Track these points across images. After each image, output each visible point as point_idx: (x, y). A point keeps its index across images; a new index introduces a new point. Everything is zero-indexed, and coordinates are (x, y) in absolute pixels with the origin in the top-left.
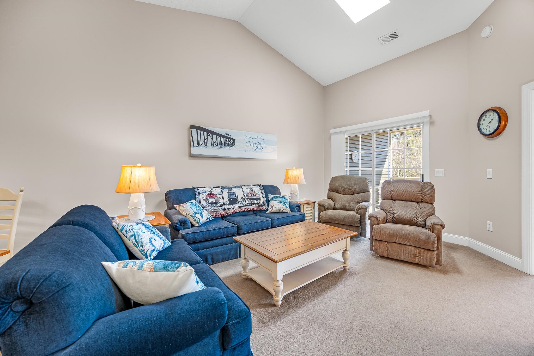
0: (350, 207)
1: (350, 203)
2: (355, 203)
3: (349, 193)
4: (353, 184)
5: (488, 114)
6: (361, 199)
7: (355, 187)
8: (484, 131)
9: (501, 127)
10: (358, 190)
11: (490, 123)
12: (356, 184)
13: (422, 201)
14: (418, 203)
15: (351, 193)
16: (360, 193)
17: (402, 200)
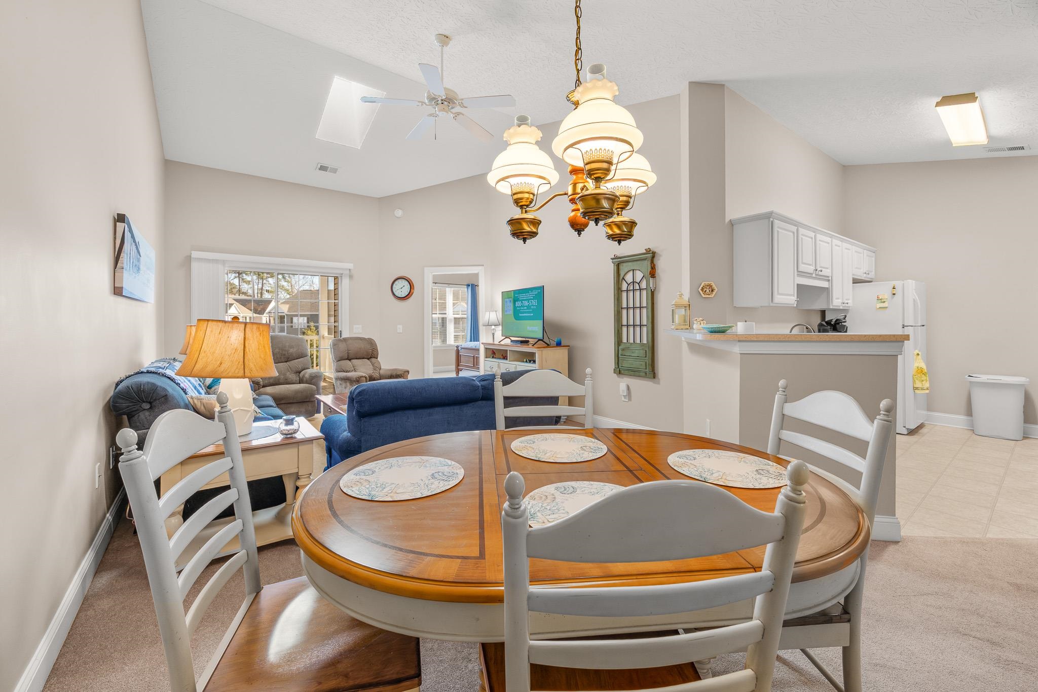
0: (286, 379)
2: (293, 372)
3: (280, 360)
4: (287, 347)
5: (400, 281)
6: (300, 367)
7: (291, 350)
8: (396, 294)
9: (411, 293)
10: (294, 355)
11: (402, 288)
12: (292, 347)
13: (371, 357)
14: (368, 359)
15: (283, 361)
16: (297, 359)
17: (356, 359)
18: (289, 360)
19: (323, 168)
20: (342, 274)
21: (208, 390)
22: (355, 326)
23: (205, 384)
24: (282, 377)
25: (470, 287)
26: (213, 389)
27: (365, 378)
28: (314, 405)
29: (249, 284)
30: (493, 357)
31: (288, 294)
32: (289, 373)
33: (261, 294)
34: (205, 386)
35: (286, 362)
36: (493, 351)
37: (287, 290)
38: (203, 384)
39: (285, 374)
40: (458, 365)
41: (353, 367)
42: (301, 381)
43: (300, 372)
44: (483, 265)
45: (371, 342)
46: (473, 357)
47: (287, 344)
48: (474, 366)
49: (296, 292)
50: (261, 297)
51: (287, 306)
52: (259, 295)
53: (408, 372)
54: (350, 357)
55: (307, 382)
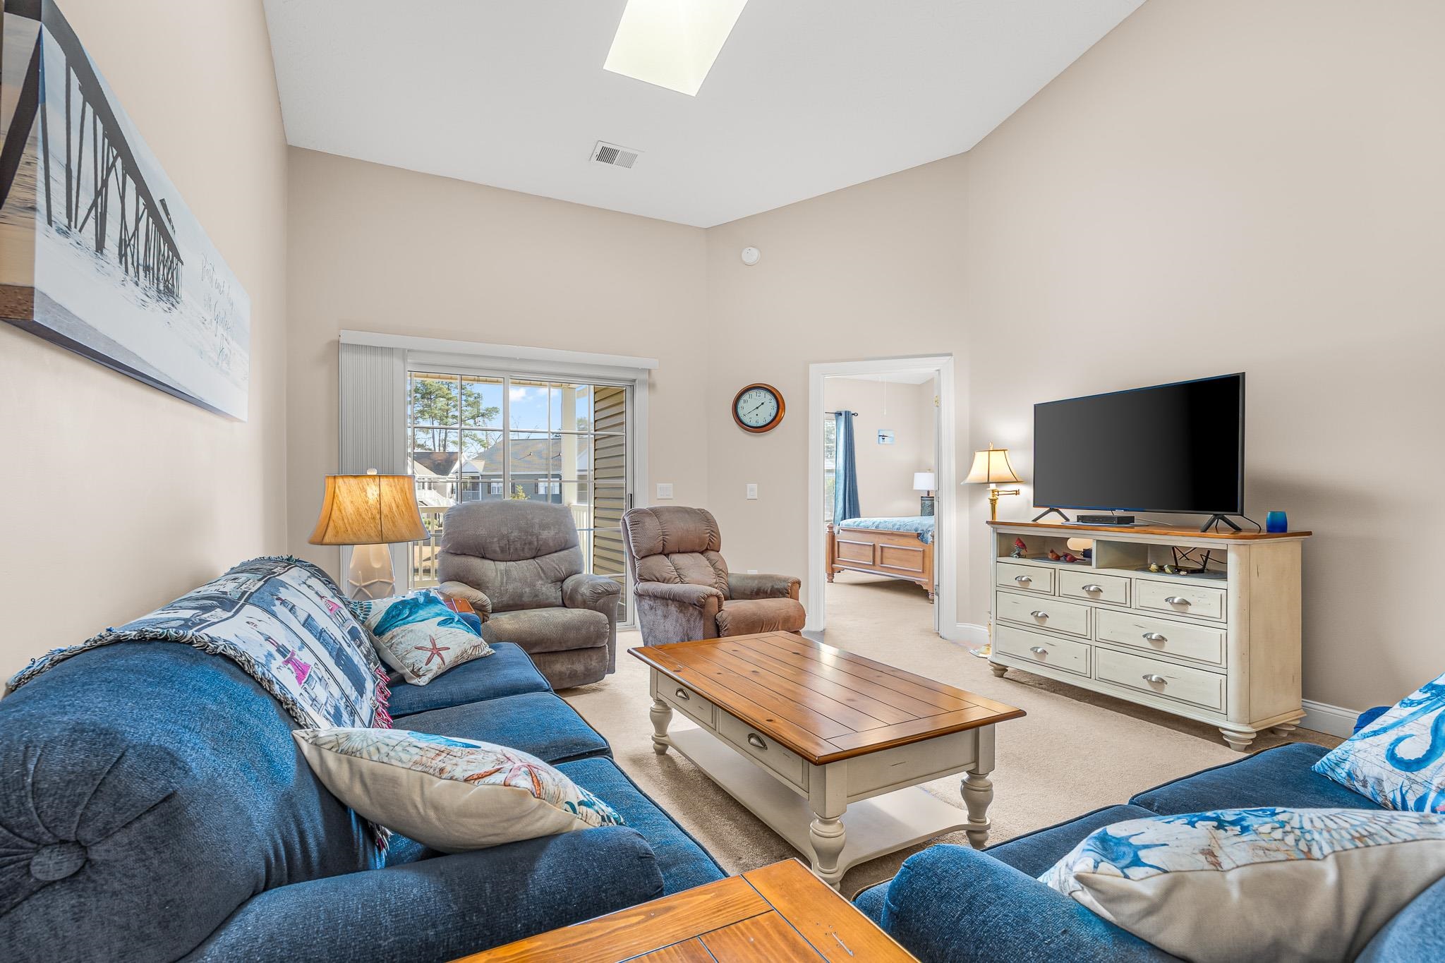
0: (536, 596)
1: (535, 586)
2: (550, 581)
3: (522, 555)
4: (537, 526)
5: (753, 393)
6: (564, 569)
7: (545, 534)
8: (746, 420)
9: (777, 419)
10: (551, 544)
11: (758, 409)
12: (544, 526)
13: (707, 549)
14: (702, 553)
15: (528, 556)
16: (556, 552)
17: (679, 552)
18: (539, 554)
19: (607, 155)
20: (634, 381)
21: (376, 638)
22: (659, 485)
23: (366, 623)
24: (527, 590)
25: (843, 417)
26: (388, 635)
27: (716, 599)
28: (604, 657)
29: (427, 433)
30: (1019, 555)
31: (483, 445)
32: (540, 582)
33: (445, 446)
34: (368, 627)
35: (534, 558)
36: (1019, 539)
37: (480, 441)
38: (363, 623)
39: (532, 585)
40: (833, 562)
41: (676, 570)
42: (568, 601)
43: (563, 581)
44: (950, 355)
45: (704, 517)
46: (872, 548)
47: (537, 520)
48: (923, 572)
49: (493, 443)
50: (444, 450)
51: (483, 463)
52: (441, 448)
53: (799, 583)
54: (669, 548)
55: (584, 605)
